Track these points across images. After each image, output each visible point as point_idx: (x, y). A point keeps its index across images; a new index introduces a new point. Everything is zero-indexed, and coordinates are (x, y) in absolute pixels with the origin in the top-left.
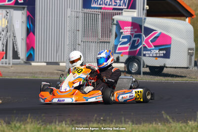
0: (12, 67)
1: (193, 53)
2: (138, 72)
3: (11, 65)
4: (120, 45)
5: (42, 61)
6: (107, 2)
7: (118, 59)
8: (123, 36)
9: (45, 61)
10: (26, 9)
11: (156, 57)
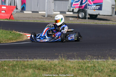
0: (15, 14)
1: (114, 7)
3: (15, 13)
9: (31, 10)
11: (94, 9)
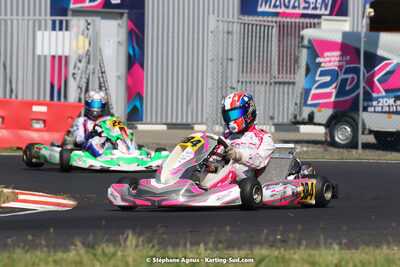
2: (352, 144)
4: (317, 88)
5: (159, 120)
6: (289, 2)
7: (311, 117)
8: (321, 72)
9: (164, 121)
10: (126, 16)
11: (389, 112)
